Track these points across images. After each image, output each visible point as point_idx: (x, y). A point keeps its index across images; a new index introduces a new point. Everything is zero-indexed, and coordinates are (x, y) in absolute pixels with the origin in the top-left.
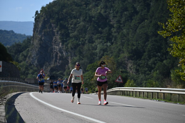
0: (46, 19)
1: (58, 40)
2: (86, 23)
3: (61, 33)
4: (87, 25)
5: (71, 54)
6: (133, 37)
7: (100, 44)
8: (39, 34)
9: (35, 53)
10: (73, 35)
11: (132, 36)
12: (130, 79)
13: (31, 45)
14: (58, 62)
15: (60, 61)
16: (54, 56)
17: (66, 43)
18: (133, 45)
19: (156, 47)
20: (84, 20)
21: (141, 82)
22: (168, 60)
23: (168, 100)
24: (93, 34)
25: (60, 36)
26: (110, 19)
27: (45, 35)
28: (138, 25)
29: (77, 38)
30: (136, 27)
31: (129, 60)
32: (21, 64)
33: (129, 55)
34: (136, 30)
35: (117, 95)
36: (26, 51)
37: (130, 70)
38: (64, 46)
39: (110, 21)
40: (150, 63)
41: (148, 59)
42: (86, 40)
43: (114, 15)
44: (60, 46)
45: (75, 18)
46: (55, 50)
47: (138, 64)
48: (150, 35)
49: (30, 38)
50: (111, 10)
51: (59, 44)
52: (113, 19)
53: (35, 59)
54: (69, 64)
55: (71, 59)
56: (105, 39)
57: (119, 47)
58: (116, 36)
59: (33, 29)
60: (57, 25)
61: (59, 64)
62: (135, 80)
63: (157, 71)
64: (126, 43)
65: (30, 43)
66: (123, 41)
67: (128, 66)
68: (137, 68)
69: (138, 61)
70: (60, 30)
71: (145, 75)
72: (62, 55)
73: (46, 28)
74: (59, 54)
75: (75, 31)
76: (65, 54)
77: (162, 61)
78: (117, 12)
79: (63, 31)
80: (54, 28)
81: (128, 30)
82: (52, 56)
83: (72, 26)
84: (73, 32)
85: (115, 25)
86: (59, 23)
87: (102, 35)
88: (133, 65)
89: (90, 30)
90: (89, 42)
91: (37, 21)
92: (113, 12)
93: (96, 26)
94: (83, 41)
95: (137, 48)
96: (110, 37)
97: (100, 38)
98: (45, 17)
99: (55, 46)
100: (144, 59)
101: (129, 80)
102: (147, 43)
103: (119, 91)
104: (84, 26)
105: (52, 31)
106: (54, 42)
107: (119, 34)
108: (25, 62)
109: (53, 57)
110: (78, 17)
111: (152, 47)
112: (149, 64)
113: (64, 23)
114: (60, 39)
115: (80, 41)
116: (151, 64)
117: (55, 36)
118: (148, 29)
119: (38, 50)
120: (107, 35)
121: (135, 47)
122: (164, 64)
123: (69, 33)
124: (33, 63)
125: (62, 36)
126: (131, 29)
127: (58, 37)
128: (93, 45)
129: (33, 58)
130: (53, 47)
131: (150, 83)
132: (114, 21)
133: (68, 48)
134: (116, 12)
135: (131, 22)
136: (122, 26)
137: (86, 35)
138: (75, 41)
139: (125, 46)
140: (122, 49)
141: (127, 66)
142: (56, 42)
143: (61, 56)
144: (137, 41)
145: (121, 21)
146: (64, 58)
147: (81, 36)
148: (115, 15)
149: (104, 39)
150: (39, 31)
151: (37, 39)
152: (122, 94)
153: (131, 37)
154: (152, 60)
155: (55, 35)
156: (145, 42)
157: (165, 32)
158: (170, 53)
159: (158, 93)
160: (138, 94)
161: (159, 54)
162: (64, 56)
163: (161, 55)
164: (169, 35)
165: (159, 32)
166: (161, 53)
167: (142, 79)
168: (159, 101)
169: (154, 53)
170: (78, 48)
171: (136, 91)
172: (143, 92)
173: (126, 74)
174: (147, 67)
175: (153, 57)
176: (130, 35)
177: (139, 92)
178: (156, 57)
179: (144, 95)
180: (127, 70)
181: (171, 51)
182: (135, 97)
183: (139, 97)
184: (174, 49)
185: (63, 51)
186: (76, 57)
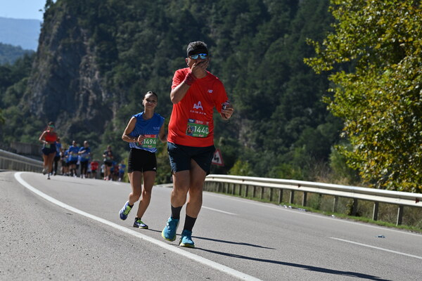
0: (69, 17)
1: (92, 64)
2: (155, 31)
3: (99, 51)
4: (158, 36)
5: (119, 97)
6: (255, 70)
8: (52, 49)
9: (39, 88)
10: (125, 55)
11: (253, 68)
12: (242, 159)
13: (32, 72)
14: (88, 113)
15: (94, 112)
16: (81, 99)
17: (109, 72)
18: (254, 86)
19: (305, 95)
20: (152, 25)
21: (267, 167)
22: (328, 124)
23: (313, 208)
24: (169, 56)
25: (97, 55)
26: (207, 27)
27: (63, 51)
28: (267, 44)
29: (133, 63)
30: (264, 47)
31: (244, 118)
32: (8, 111)
33: (245, 108)
34: (262, 55)
36: (20, 83)
37: (244, 140)
38: (105, 79)
39: (208, 31)
40: (288, 127)
41: (285, 119)
42: (152, 69)
43: (217, 18)
44: (96, 77)
45: (132, 18)
46: (84, 87)
47: (261, 128)
48: (292, 67)
49: (30, 56)
50: (211, 8)
51: (94, 74)
52: (215, 27)
53: (39, 103)
54: (113, 118)
55: (118, 108)
58: (217, 65)
59: (38, 37)
60: (93, 31)
61: (91, 118)
62: (253, 164)
63: (302, 147)
64: (238, 81)
65: (31, 66)
66: (233, 76)
67: (241, 131)
68: (261, 137)
69: (262, 121)
70: (98, 42)
71: (275, 154)
72: (99, 97)
73: (68, 36)
74: (93, 96)
75: (130, 47)
76: (106, 96)
77: (315, 125)
78: (225, 13)
79: (103, 46)
80: (85, 38)
81: (245, 54)
82: (76, 98)
83: (126, 36)
84: (127, 50)
85: (218, 42)
86: (96, 27)
88: (251, 131)
89: (162, 46)
90: (160, 74)
91: (50, 20)
92: (216, 13)
93: (177, 39)
94: (145, 69)
95: (262, 93)
98: (67, 13)
99: (85, 78)
100: (277, 119)
101: (238, 163)
102: (284, 86)
104: (152, 39)
105: (81, 44)
106: (83, 67)
108: (17, 107)
109: (78, 102)
110: (138, 17)
111: (294, 93)
112: (286, 131)
113: (109, 28)
114: (97, 62)
115: (140, 70)
116: (289, 131)
117: (86, 56)
118: (290, 53)
119: (48, 85)
121: (259, 91)
122: (319, 133)
123: (117, 52)
124: (33, 110)
125: (101, 56)
126: (253, 51)
127: (93, 58)
128: (168, 81)
129: (34, 100)
130: (81, 78)
131: (284, 171)
132: (217, 31)
133: (112, 84)
134: (221, 13)
135: (254, 36)
136: (234, 44)
137: (154, 56)
138: (130, 68)
139: (236, 88)
140: (231, 94)
141: (238, 131)
142: (88, 69)
143: (95, 99)
144: (263, 78)
145: (232, 34)
146: (102, 104)
147: (143, 58)
148: (221, 19)
150: (51, 41)
151: (46, 59)
153: (251, 70)
154: (293, 122)
155: (86, 54)
156: (280, 83)
157: (319, 61)
158: (328, 108)
159: (293, 191)
160: (251, 191)
161: (310, 111)
162: (103, 100)
163: (313, 112)
164: (328, 68)
165: (307, 59)
166: (314, 109)
167: (269, 161)
168: (293, 208)
169: (298, 107)
170: (135, 86)
171: (247, 186)
172: (263, 188)
173: (236, 148)
174: (281, 137)
175: (297, 116)
176: (249, 65)
177: (255, 187)
178: (302, 115)
179: (264, 194)
180: (238, 141)
181: (330, 103)
182: (245, 196)
183: (254, 197)
184: (337, 99)
185: (102, 90)
186: (128, 104)
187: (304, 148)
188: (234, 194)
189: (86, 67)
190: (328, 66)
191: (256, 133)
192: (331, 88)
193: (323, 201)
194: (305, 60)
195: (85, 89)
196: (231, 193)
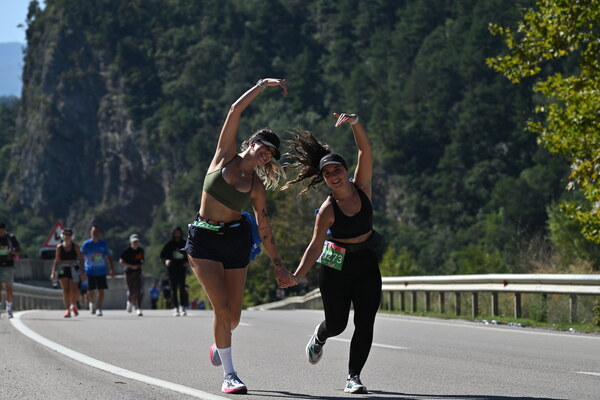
0: (70, 31)
1: (119, 110)
2: (220, 40)
3: (127, 84)
4: (227, 48)
5: (171, 161)
6: (402, 87)
7: (278, 119)
8: (46, 90)
9: (32, 161)
10: (173, 87)
11: (397, 84)
12: (395, 246)
13: (17, 134)
14: (120, 194)
15: (131, 192)
16: (107, 171)
17: (150, 119)
18: (403, 116)
19: (492, 121)
20: (214, 31)
21: (440, 254)
22: (538, 167)
23: (535, 319)
25: (125, 92)
26: (311, 21)
27: (67, 92)
28: (417, 40)
29: (188, 98)
30: (412, 46)
31: (392, 173)
33: (389, 155)
34: (411, 60)
37: (396, 211)
38: (144, 132)
39: (313, 29)
40: (469, 180)
41: (462, 166)
42: (223, 105)
43: (326, 3)
44: (128, 130)
45: (179, 21)
46: (110, 150)
47: (423, 187)
48: (465, 74)
49: (10, 106)
51: (124, 125)
52: (323, 21)
53: (35, 186)
54: (164, 198)
55: (171, 180)
56: (297, 98)
58: (336, 84)
59: (19, 74)
60: (114, 52)
61: (126, 202)
62: (416, 251)
63: (498, 212)
64: (375, 110)
65: (13, 124)
66: (365, 101)
67: (388, 197)
68: (424, 203)
69: (423, 175)
70: (124, 69)
71: (452, 229)
72: (137, 165)
73: (72, 64)
74: (126, 164)
75: (180, 72)
76: (149, 161)
77: (515, 172)
79: (133, 75)
80: (102, 65)
81: (381, 62)
82: (97, 170)
83: (170, 53)
84: (176, 78)
85: (332, 46)
86: (119, 44)
88: (406, 194)
89: (237, 64)
91: (37, 41)
93: (260, 49)
94: (211, 109)
95: (418, 126)
96: (316, 90)
97: (276, 96)
98: (67, 24)
99: (109, 134)
100: (448, 169)
101: (390, 252)
102: (454, 109)
104: (215, 53)
105: (96, 77)
106: (104, 116)
107: (347, 75)
109: (102, 176)
110: (189, 18)
111: (475, 121)
112: (467, 186)
113: (140, 44)
114: (128, 104)
115: (202, 110)
116: (473, 186)
117: (107, 96)
118: (459, 52)
119: (45, 152)
120: (301, 82)
121: (412, 124)
122: (524, 184)
123: (159, 82)
124: (26, 200)
125: (132, 93)
126: (394, 54)
127: (118, 98)
129: (25, 182)
131: (471, 258)
133: (157, 139)
135: (393, 29)
136: (360, 47)
137: (224, 83)
138: (184, 109)
139: (372, 122)
141: (383, 196)
142: (112, 118)
143: (131, 168)
144: (416, 100)
145: (354, 29)
146: (144, 176)
147: (204, 89)
148: (332, 6)
149: (292, 100)
150: (43, 76)
151: (38, 109)
153: (394, 87)
154: (478, 170)
155: (106, 92)
156: (447, 105)
157: (515, 61)
158: (539, 141)
159: (495, 293)
160: (422, 300)
161: (504, 147)
162: (145, 169)
163: (510, 149)
164: (532, 72)
165: (493, 60)
166: (510, 144)
167: (442, 243)
168: (499, 323)
169: (483, 143)
170: (197, 138)
171: (414, 292)
172: (442, 293)
173: (383, 228)
174: (459, 199)
175: (482, 159)
176: (391, 81)
177: (427, 293)
178: (490, 158)
179: (446, 303)
180: (385, 214)
181: (542, 131)
182: (412, 312)
183: (428, 310)
184: (553, 122)
185: (141, 152)
186: (188, 172)
187: (501, 213)
188: (392, 309)
189: (109, 115)
190: (532, 67)
191: (414, 196)
192: (542, 105)
193: (550, 304)
194: (490, 61)
195: (112, 154)
196: (387, 309)
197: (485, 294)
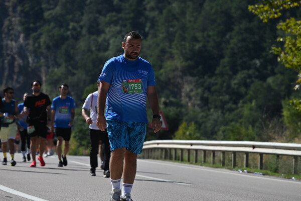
1: (16, 27)
3: (22, 11)
5: (47, 61)
6: (195, 22)
7: (116, 38)
10: (51, 14)
11: (192, 19)
12: (186, 120)
14: (14, 80)
15: (21, 79)
16: (6, 65)
17: (35, 34)
18: (195, 39)
19: (251, 46)
21: (214, 128)
22: (279, 76)
23: (271, 171)
24: (99, 12)
25: (20, 16)
29: (60, 22)
31: (186, 75)
33: (184, 64)
34: (201, 5)
35: (154, 159)
37: (188, 99)
38: (31, 42)
40: (234, 82)
41: (231, 73)
42: (81, 27)
44: (21, 40)
46: (9, 52)
47: (205, 85)
48: (235, 15)
51: (19, 37)
55: (47, 73)
56: (128, 26)
57: (161, 45)
58: (154, 18)
61: (18, 86)
62: (199, 125)
63: (251, 103)
64: (177, 35)
66: (171, 29)
67: (183, 90)
68: (206, 95)
69: (206, 77)
70: (20, 2)
71: (222, 112)
72: (26, 62)
74: (19, 61)
75: (56, 5)
76: (33, 60)
77: (263, 78)
79: (26, 5)
81: (183, 5)
84: (53, 9)
87: (120, 15)
88: (194, 89)
89: (91, 2)
90: (90, 32)
94: (74, 29)
95: (204, 46)
96: (141, 20)
97: (115, 23)
99: (9, 42)
100: (222, 74)
101: (184, 125)
102: (227, 37)
103: (158, 149)
105: (2, 5)
106: (6, 30)
107: (161, 12)
109: (3, 69)
111: (240, 45)
112: (233, 86)
114: (21, 23)
115: (68, 30)
116: (236, 86)
117: (9, 18)
120: (132, 15)
121: (200, 45)
122: (269, 87)
123: (42, 11)
125: (25, 17)
127: (16, 20)
128: (100, 39)
131: (232, 131)
133: (39, 47)
137: (83, 14)
138: (57, 28)
139: (175, 42)
140: (170, 50)
141: (180, 89)
142: (11, 32)
143: (22, 64)
144: (204, 30)
146: (30, 70)
147: (70, 17)
149: (125, 26)
152: (163, 156)
153: (190, 21)
154: (240, 76)
155: (8, 15)
156: (223, 34)
157: (266, 8)
158: (279, 59)
159: (247, 153)
160: (201, 156)
161: (258, 62)
162: (30, 65)
163: (261, 64)
164: (276, 16)
165: (252, 7)
166: (262, 60)
167: (216, 121)
168: (248, 172)
169: (245, 59)
170: (64, 47)
171: (196, 150)
172: (214, 152)
173: (179, 109)
174: (227, 93)
175: (243, 69)
176: (188, 17)
177: (205, 151)
178: (249, 68)
179: (216, 158)
180: (181, 101)
181: (281, 53)
182: (194, 162)
183: (205, 162)
184: (288, 49)
185: (28, 54)
186: (58, 68)
187: (253, 104)
188: (182, 160)
189: (9, 30)
190: (276, 13)
191: (200, 90)
192: (282, 37)
193: (281, 162)
194: (250, 7)
195: (10, 54)
196: (179, 160)
197: (241, 154)
